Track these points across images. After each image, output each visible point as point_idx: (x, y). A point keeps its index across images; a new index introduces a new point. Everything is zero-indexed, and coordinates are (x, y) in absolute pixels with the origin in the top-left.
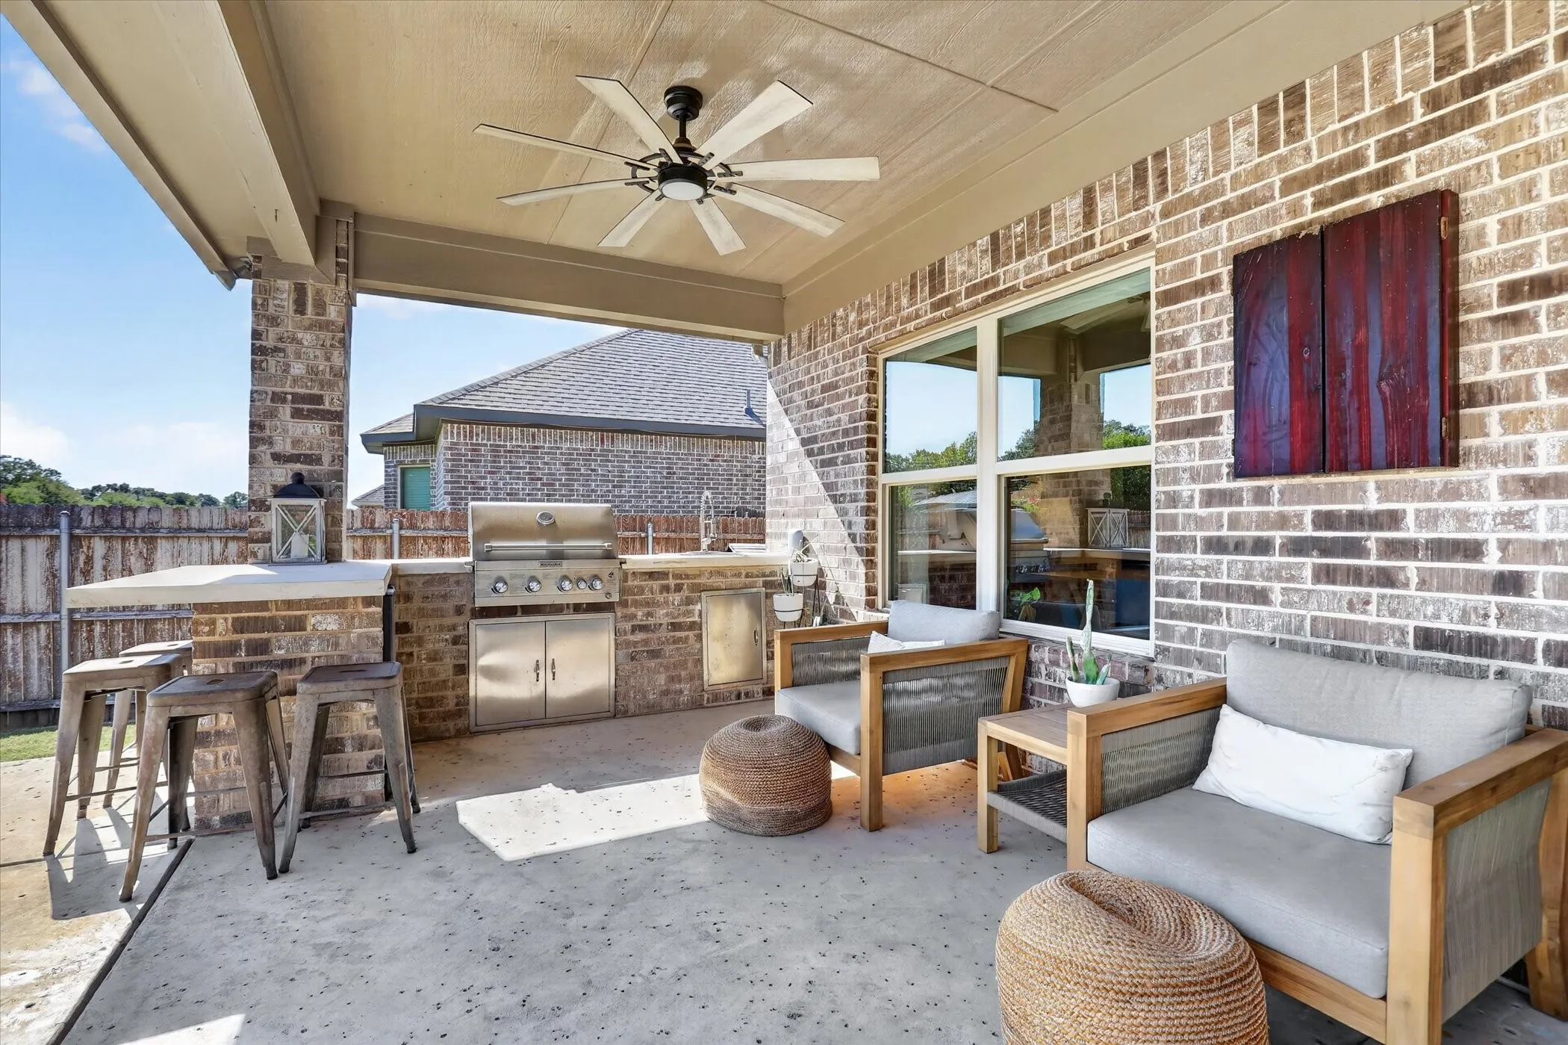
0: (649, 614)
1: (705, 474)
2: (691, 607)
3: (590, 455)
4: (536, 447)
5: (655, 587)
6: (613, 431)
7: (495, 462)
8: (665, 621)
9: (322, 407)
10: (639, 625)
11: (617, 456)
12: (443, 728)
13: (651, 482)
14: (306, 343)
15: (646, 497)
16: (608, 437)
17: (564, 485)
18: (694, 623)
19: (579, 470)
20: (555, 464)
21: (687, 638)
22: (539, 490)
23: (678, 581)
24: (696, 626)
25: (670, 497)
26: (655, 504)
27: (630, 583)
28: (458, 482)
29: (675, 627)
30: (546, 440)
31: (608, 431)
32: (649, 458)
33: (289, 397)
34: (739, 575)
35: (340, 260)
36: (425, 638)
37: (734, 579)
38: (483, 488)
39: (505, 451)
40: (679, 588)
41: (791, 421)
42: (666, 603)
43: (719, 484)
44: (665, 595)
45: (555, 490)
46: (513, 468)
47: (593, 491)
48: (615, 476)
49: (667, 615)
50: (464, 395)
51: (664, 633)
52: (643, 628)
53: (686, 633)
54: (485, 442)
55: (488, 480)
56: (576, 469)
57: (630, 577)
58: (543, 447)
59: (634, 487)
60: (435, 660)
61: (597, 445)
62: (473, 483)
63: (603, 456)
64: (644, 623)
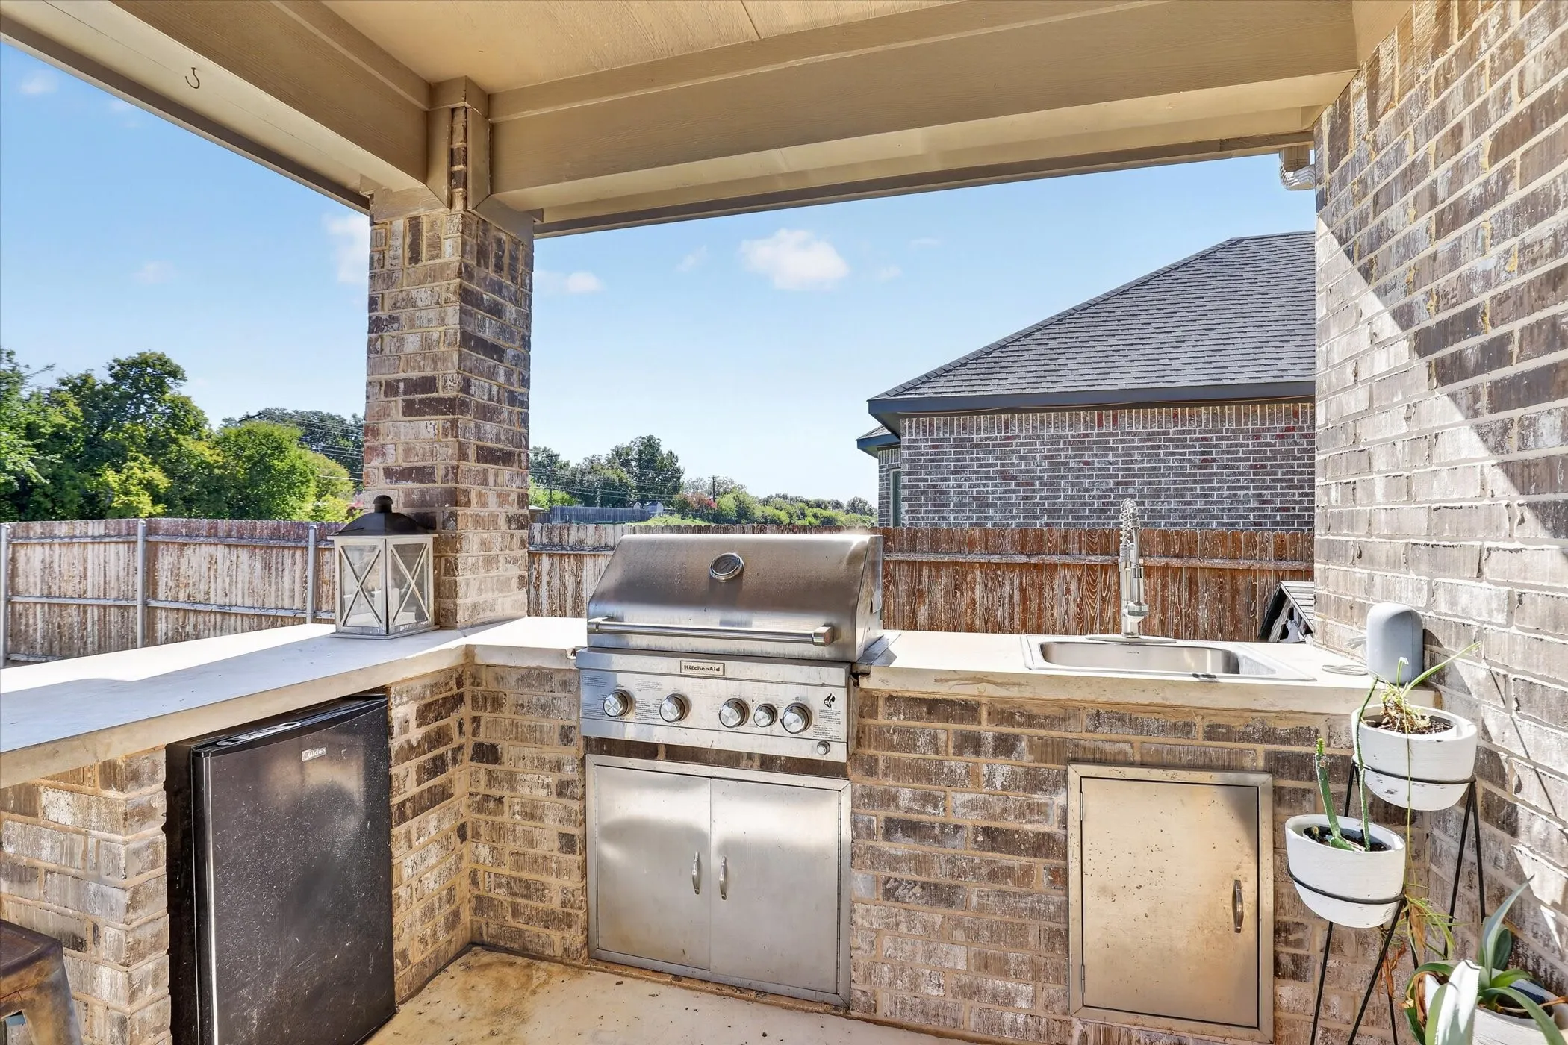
0: (930, 799)
1: (1268, 459)
2: (1038, 797)
3: (1083, 443)
4: (1008, 438)
5: (942, 737)
6: (1115, 407)
7: (958, 460)
8: (973, 820)
9: (434, 395)
10: (903, 822)
11: (1122, 441)
12: (544, 938)
13: (1176, 475)
14: (419, 303)
15: (1167, 497)
16: (1107, 416)
17: (1046, 485)
18: (1049, 837)
19: (1067, 463)
20: (1034, 458)
21: (1027, 871)
22: (1013, 491)
23: (1006, 729)
24: (1050, 846)
25: (1206, 496)
26: (1182, 506)
27: (881, 720)
28: (917, 486)
29: (993, 838)
30: (1022, 428)
31: (1107, 408)
32: (1171, 440)
33: (402, 385)
34: (1187, 728)
35: (456, 168)
36: (520, 777)
37: (1171, 739)
38: (944, 493)
39: (972, 446)
40: (1005, 746)
41: (1382, 292)
42: (972, 774)
43: (1295, 473)
44: (970, 757)
45: (1034, 491)
46: (981, 466)
47: (1086, 490)
48: (1118, 470)
49: (974, 806)
50: (923, 383)
51: (963, 849)
52: (913, 829)
53: (1025, 860)
54: (947, 436)
55: (952, 483)
56: (1063, 463)
57: (882, 707)
58: (1019, 437)
59: (1149, 483)
60: (532, 817)
61: (1092, 428)
62: (934, 486)
63: (1100, 442)
64: (915, 817)
